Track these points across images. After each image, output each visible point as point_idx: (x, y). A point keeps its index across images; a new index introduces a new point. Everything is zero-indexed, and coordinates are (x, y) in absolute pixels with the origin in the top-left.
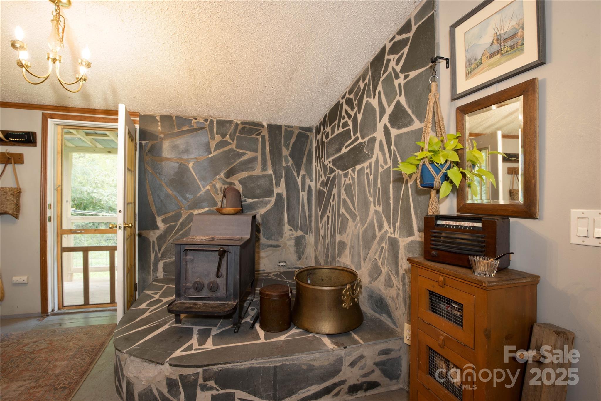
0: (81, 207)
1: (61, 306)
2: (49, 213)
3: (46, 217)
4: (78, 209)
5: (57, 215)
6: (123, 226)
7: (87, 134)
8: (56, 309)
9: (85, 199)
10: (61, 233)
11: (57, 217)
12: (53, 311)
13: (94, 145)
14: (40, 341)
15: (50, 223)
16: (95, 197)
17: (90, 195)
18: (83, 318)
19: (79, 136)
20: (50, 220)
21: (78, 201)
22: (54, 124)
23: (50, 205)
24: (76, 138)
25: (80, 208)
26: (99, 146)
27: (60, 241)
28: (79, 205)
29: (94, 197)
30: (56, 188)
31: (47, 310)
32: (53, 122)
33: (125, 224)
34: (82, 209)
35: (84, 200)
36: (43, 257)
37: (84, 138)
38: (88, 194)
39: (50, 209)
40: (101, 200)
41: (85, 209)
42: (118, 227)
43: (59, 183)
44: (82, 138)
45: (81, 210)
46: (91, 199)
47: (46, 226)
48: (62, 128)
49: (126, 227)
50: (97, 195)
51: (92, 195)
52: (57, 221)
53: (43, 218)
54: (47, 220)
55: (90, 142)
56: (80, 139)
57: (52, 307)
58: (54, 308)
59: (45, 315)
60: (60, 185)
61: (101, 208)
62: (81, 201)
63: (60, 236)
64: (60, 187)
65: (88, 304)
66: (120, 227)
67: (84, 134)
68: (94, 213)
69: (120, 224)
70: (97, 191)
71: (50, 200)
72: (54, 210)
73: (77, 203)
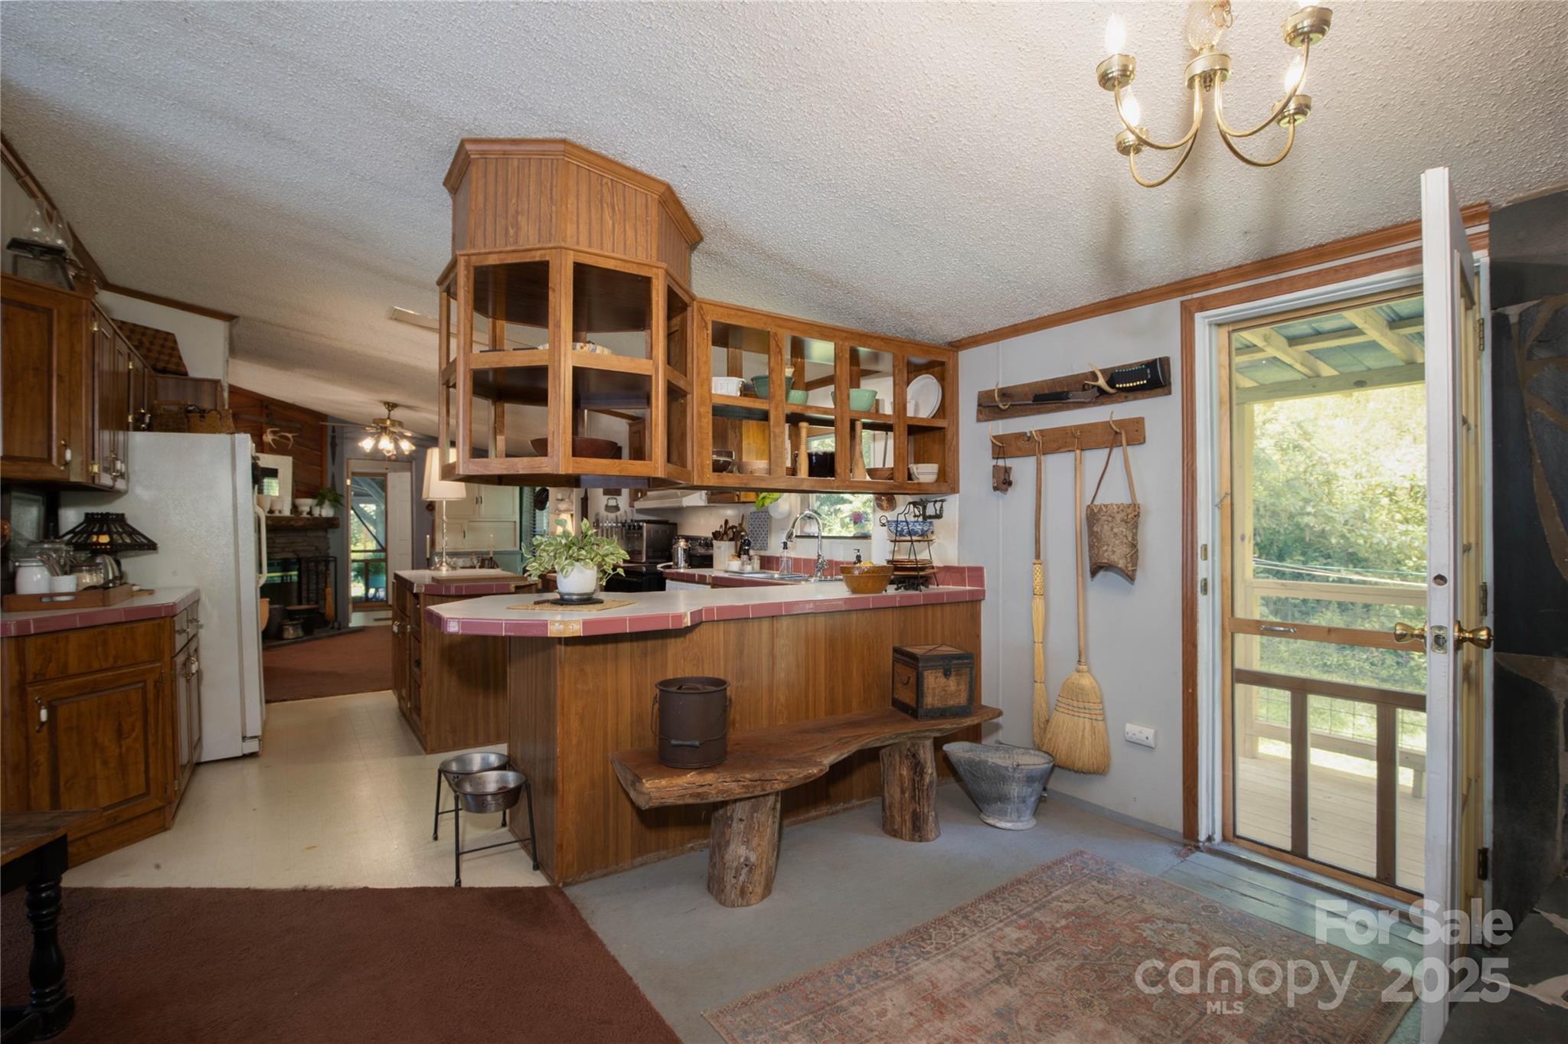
0: (1272, 552)
1: (1231, 835)
2: (1203, 570)
3: (1197, 582)
4: (1264, 557)
5: (1222, 576)
6: (1452, 634)
7: (1293, 341)
8: (1218, 837)
9: (1282, 531)
10: (1233, 626)
11: (1223, 581)
12: (1210, 839)
13: (1311, 369)
14: (1179, 925)
15: (1205, 597)
16: (1312, 524)
17: (1295, 520)
18: (1290, 898)
19: (1271, 352)
20: (1205, 590)
21: (1265, 535)
22: (1210, 325)
23: (1205, 547)
24: (1262, 360)
25: (1268, 556)
26: (1327, 371)
27: (1228, 651)
28: (1265, 546)
29: (1307, 525)
30: (1217, 500)
31: (1197, 834)
32: (1207, 320)
33: (1461, 630)
34: (1274, 558)
35: (1279, 532)
36: (1188, 689)
37: (1287, 354)
38: (1291, 516)
39: (1206, 558)
40: (1323, 534)
41: (1281, 557)
42: (1429, 640)
43: (1227, 488)
44: (1279, 355)
45: (1271, 560)
46: (1297, 532)
47: (1197, 604)
48: (1229, 332)
49: (1464, 639)
50: (1314, 520)
51: (1300, 520)
52: (1223, 594)
53: (1189, 579)
54: (1199, 589)
55: (1302, 364)
56: (1275, 360)
57: (1208, 829)
58: (1213, 833)
59: (1193, 843)
60: (1229, 491)
61: (1322, 556)
62: (1272, 537)
63: (1229, 634)
64: (1229, 497)
65: (1305, 856)
66: (1439, 641)
67: (1284, 342)
68: (1304, 570)
69: (1440, 628)
70: (1313, 511)
71: (1205, 533)
72: (1213, 561)
73: (1262, 541)
